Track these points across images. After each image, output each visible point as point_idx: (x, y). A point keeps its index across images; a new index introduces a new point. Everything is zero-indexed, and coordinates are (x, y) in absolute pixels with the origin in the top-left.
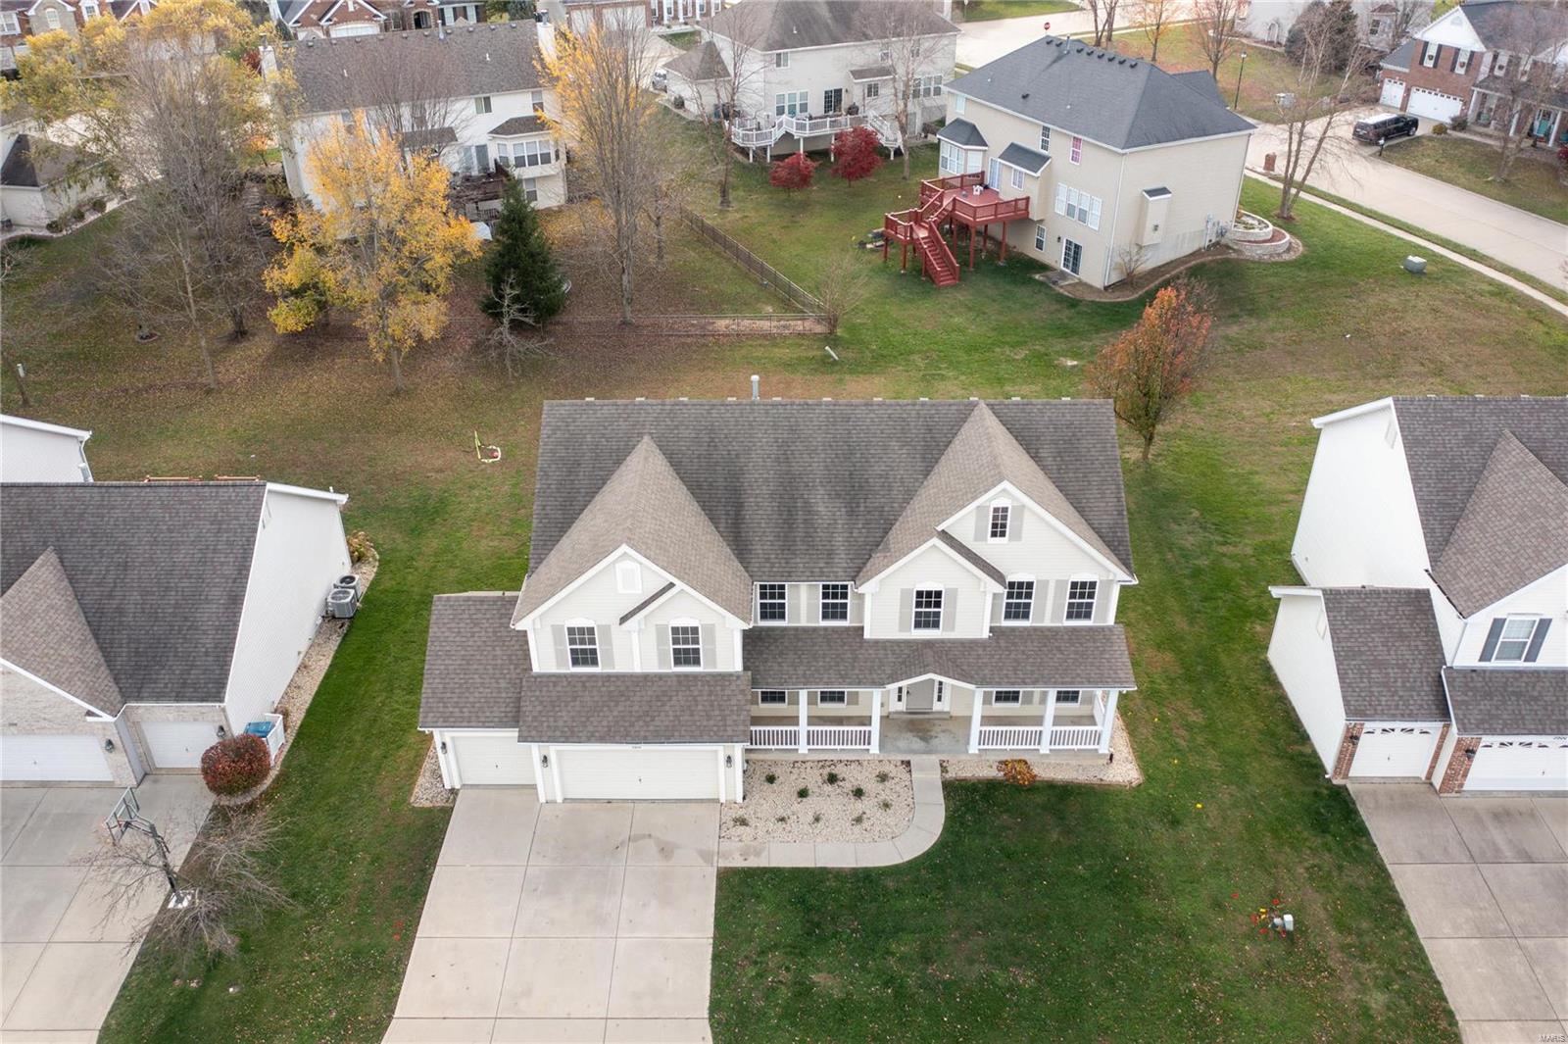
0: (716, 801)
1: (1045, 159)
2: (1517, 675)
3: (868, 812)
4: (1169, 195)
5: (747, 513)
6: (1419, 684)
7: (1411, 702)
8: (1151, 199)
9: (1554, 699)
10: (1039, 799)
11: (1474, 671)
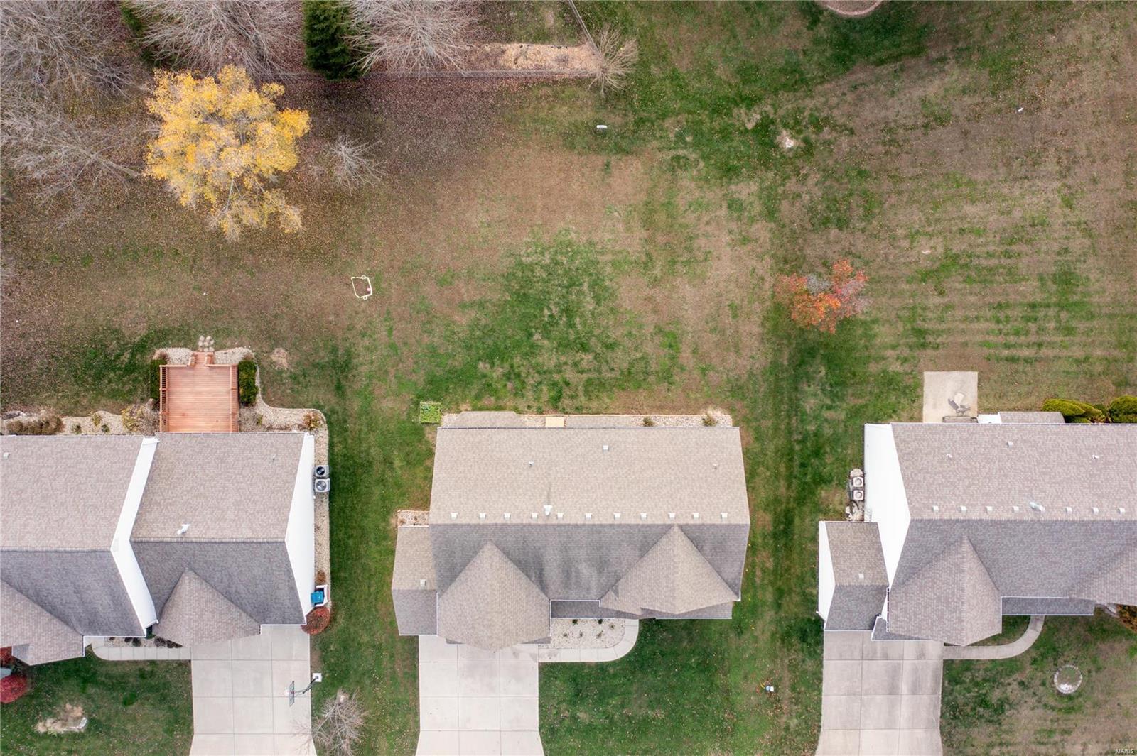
3: (604, 631)
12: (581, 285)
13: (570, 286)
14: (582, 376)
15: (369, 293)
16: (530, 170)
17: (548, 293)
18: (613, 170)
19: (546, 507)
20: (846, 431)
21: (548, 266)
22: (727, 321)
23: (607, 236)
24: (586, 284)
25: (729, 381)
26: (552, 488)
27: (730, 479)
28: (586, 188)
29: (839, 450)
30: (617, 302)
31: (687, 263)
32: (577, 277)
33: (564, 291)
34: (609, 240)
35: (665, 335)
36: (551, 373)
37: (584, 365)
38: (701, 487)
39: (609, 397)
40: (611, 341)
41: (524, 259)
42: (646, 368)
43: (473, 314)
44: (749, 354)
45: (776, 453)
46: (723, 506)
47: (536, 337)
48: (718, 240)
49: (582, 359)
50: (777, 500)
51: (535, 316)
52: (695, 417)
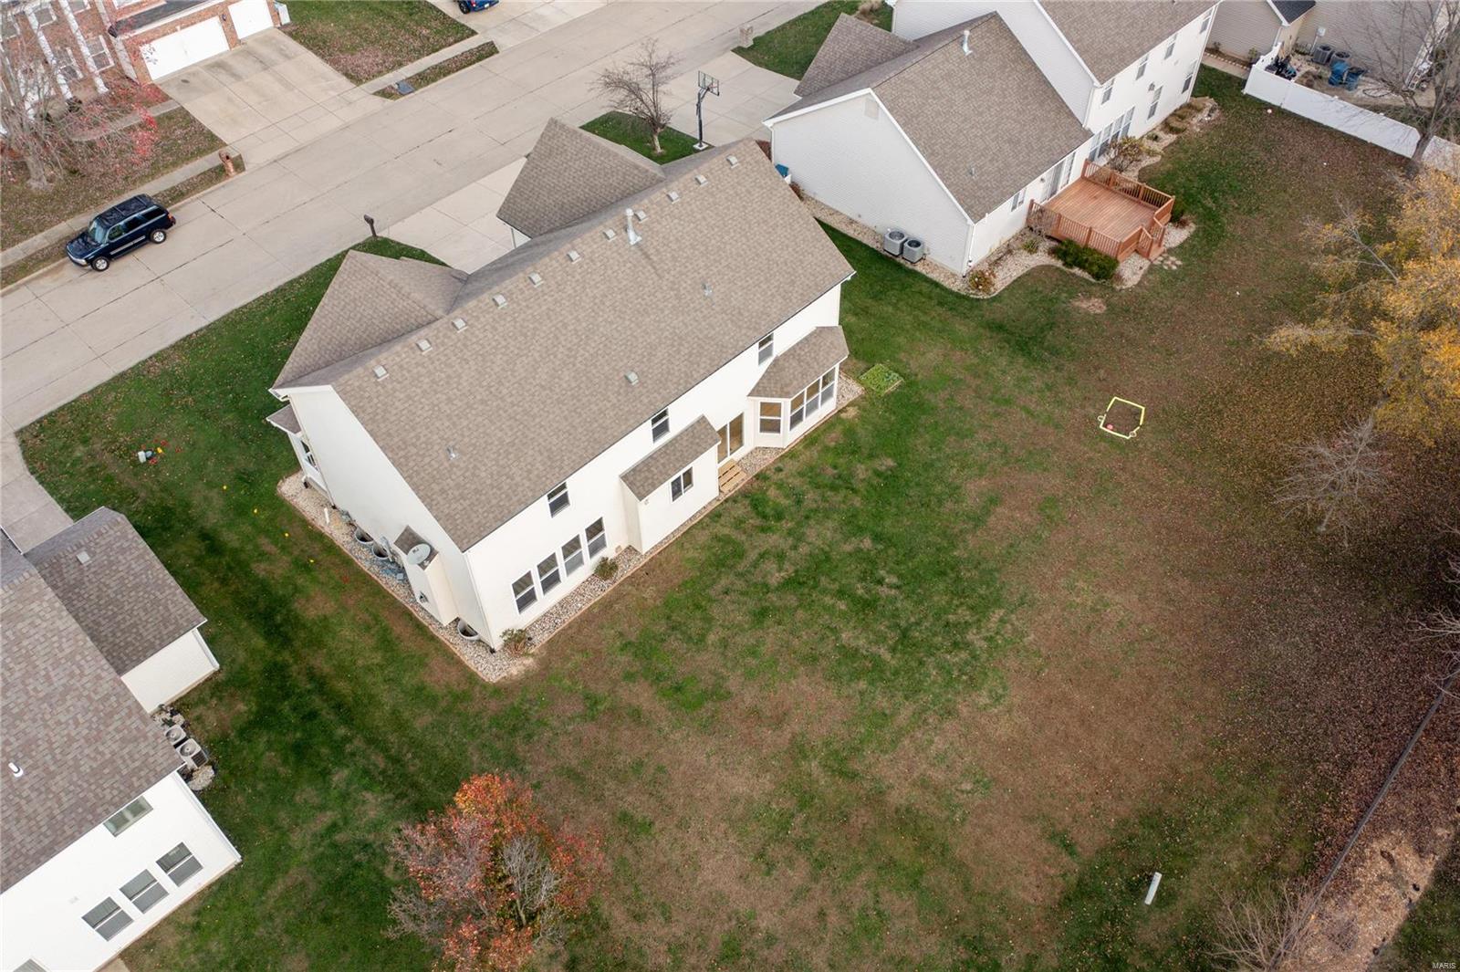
12: (893, 650)
13: (905, 634)
14: (757, 551)
15: (1105, 426)
16: (1149, 730)
17: (921, 602)
18: (1052, 849)
19: (639, 239)
20: (271, 822)
21: (962, 633)
22: (630, 799)
23: (939, 744)
24: (887, 656)
25: (542, 723)
26: (653, 271)
27: (414, 445)
28: (1052, 782)
29: (260, 786)
30: (820, 675)
31: (784, 824)
32: (911, 654)
33: (903, 624)
34: (931, 742)
35: (707, 695)
36: (799, 524)
37: (770, 566)
38: (449, 400)
39: (693, 560)
40: (769, 622)
41: (1002, 612)
42: (683, 633)
43: (971, 502)
44: (545, 786)
45: (371, 697)
46: (395, 390)
47: (867, 543)
48: (776, 903)
49: (780, 570)
50: (316, 643)
51: (898, 563)
52: (546, 637)
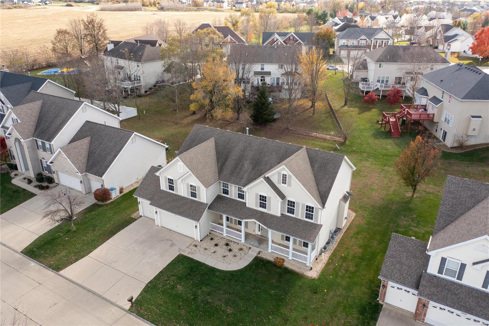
0: (194, 239)
1: (441, 101)
2: (452, 284)
3: (229, 256)
4: (481, 119)
5: (227, 163)
6: (413, 274)
7: (407, 280)
8: (472, 119)
9: (464, 297)
10: (278, 270)
11: (435, 276)
